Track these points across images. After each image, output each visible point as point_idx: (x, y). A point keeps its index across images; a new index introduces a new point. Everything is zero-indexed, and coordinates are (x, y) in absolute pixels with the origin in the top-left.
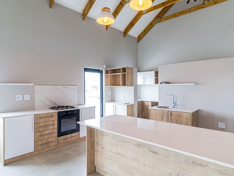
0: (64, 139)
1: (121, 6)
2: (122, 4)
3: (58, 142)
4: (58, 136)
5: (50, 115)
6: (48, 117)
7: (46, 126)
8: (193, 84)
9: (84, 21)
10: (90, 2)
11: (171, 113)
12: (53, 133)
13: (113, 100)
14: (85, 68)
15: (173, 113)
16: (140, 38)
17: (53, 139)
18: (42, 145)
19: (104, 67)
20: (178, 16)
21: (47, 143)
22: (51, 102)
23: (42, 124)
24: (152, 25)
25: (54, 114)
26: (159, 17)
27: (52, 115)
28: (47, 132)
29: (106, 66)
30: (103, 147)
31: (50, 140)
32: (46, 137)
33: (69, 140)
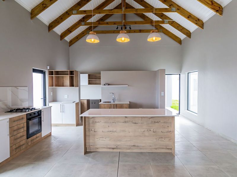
0: (32, 141)
1: (67, 15)
2: (69, 14)
3: (27, 144)
4: (27, 138)
5: (21, 117)
6: (19, 120)
7: (19, 129)
8: (127, 86)
9: (32, 20)
10: (43, 5)
11: (116, 106)
12: (23, 136)
13: (54, 100)
14: (33, 69)
15: (117, 105)
16: (72, 43)
17: (23, 142)
18: (16, 149)
19: (48, 68)
20: (105, 33)
21: (20, 146)
22: (6, 105)
23: (16, 128)
24: (84, 34)
25: (24, 116)
26: (90, 29)
27: (22, 118)
28: (19, 135)
29: (50, 68)
30: (95, 131)
31: (22, 143)
32: (18, 140)
33: (35, 141)
